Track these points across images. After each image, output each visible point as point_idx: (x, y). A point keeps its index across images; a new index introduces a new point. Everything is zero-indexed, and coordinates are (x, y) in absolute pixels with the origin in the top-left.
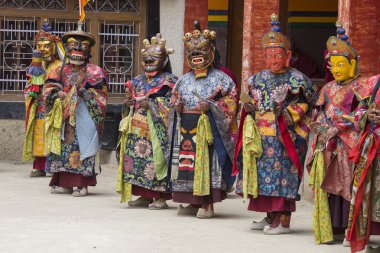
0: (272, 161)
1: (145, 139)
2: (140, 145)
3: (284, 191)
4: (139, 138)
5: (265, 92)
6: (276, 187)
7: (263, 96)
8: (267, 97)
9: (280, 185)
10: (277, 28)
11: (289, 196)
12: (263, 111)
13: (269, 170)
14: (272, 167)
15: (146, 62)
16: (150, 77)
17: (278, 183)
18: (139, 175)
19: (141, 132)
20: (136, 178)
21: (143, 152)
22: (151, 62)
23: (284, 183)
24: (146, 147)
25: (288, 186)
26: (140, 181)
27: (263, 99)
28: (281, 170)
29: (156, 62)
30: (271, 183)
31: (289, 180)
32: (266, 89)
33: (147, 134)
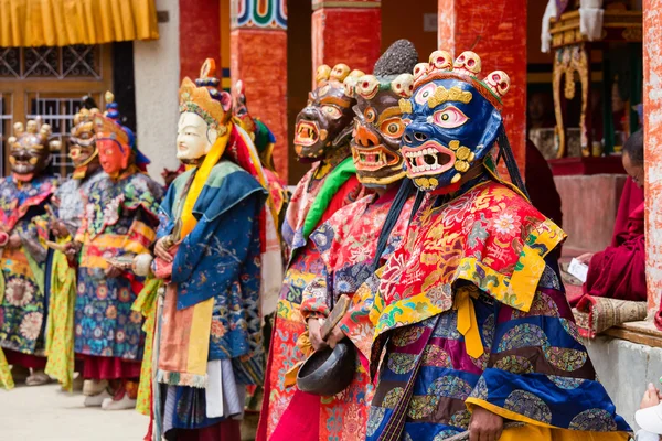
0: (104, 305)
1: (22, 277)
2: (15, 288)
3: (120, 348)
4: (14, 277)
5: (99, 208)
6: (109, 342)
7: (95, 213)
8: (99, 215)
9: (115, 340)
10: (114, 113)
11: (125, 356)
12: (93, 235)
13: (99, 319)
14: (104, 315)
15: (18, 158)
16: (23, 183)
17: (111, 338)
18: (14, 334)
19: (16, 266)
20: (8, 338)
21: (20, 297)
22: (26, 158)
23: (121, 336)
24: (23, 289)
25: (125, 342)
26: (15, 342)
27: (95, 218)
28: (117, 320)
29: (34, 160)
30: (103, 337)
31: (127, 333)
32: (100, 203)
33: (25, 270)
